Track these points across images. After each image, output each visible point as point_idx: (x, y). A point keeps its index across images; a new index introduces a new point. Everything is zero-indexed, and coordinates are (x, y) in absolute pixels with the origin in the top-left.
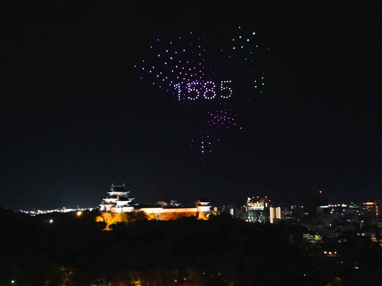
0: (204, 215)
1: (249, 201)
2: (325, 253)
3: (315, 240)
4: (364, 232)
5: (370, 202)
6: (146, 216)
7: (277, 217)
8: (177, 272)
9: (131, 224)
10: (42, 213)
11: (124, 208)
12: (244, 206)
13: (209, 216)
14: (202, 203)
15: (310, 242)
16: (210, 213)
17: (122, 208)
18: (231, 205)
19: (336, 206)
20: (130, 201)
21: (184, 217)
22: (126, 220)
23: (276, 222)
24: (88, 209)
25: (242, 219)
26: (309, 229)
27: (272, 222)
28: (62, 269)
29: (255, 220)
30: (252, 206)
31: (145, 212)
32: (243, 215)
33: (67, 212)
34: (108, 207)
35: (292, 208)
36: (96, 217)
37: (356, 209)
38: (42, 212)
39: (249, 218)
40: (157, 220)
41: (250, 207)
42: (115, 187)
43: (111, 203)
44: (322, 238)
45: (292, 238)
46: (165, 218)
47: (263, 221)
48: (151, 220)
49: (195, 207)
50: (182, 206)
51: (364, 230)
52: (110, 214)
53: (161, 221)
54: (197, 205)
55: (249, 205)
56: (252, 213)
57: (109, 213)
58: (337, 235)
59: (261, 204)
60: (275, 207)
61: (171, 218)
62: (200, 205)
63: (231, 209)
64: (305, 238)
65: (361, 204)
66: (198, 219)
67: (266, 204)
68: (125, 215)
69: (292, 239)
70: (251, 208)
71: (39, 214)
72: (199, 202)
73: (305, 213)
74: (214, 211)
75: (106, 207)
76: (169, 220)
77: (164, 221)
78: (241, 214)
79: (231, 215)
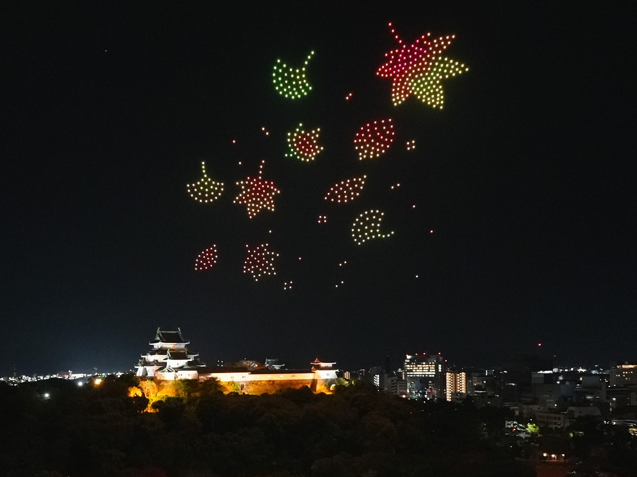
0: (325, 385)
1: (408, 361)
2: (545, 455)
3: (527, 433)
4: (616, 418)
5: (629, 364)
6: (221, 386)
7: (459, 391)
9: (191, 401)
10: (29, 381)
11: (180, 372)
12: (400, 370)
13: (335, 387)
14: (323, 365)
15: (517, 435)
16: (336, 381)
17: (176, 372)
18: (376, 368)
19: (566, 370)
20: (191, 360)
21: (289, 389)
22: (183, 395)
23: (457, 399)
24: (114, 373)
25: (395, 394)
26: (517, 413)
27: (449, 399)
29: (419, 395)
30: (414, 371)
31: (218, 380)
32: (396, 389)
33: (76, 378)
34: (151, 371)
35: (486, 375)
36: (130, 389)
37: (602, 376)
38: (30, 378)
39: (408, 391)
40: (240, 394)
41: (411, 371)
43: (156, 363)
44: (540, 428)
45: (484, 429)
46: (254, 391)
47: (434, 396)
48: (228, 394)
49: (310, 372)
50: (286, 369)
51: (617, 413)
52: (154, 384)
53: (248, 395)
54: (313, 368)
55: (409, 369)
56: (413, 383)
57: (152, 381)
58: (568, 424)
59: (430, 366)
60: (456, 371)
61: (267, 390)
62: (319, 368)
63: (376, 375)
64: (508, 428)
65: (614, 367)
66: (314, 392)
67: (440, 366)
68: (182, 385)
69: (485, 431)
70: (411, 373)
71: (24, 383)
72: (316, 362)
73: (510, 384)
74: (344, 378)
75: (147, 369)
76: (262, 394)
77: (253, 395)
78: (393, 384)
79: (374, 386)
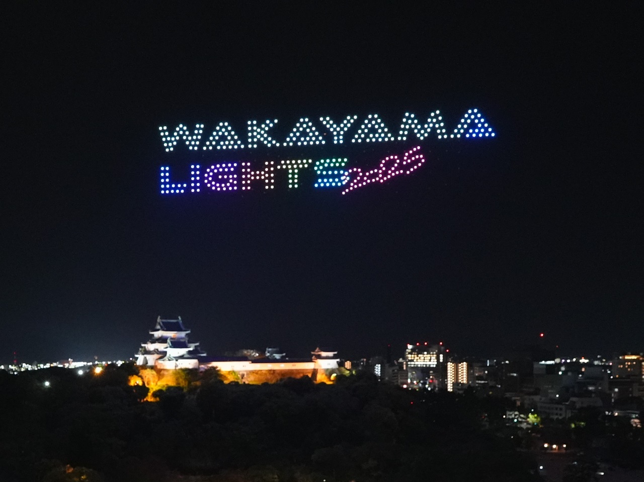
0: (326, 375)
1: (409, 351)
2: (546, 445)
3: (528, 423)
4: (618, 409)
5: (632, 354)
6: (221, 376)
7: (460, 381)
8: (276, 478)
9: (192, 390)
10: (29, 369)
11: (180, 361)
12: (401, 360)
13: (336, 376)
14: (324, 354)
15: (519, 426)
16: (337, 371)
17: (177, 360)
18: (377, 357)
19: (568, 361)
20: (191, 349)
21: (290, 378)
22: (183, 383)
23: (459, 390)
24: (114, 362)
25: (396, 384)
26: (518, 403)
27: (450, 389)
28: (68, 470)
29: (420, 385)
30: (415, 360)
31: (218, 369)
32: (397, 376)
33: (76, 367)
34: (151, 359)
35: (488, 365)
36: (130, 377)
37: (605, 367)
38: (30, 366)
39: (409, 381)
40: (240, 383)
41: (412, 361)
42: (163, 323)
43: (156, 351)
44: (542, 419)
45: (486, 419)
46: (255, 381)
47: (435, 387)
48: (229, 384)
49: (311, 361)
50: (287, 359)
51: (619, 405)
52: (154, 372)
53: (248, 384)
54: (313, 357)
55: (410, 358)
56: (414, 373)
57: (153, 370)
58: (569, 415)
59: (431, 356)
60: (457, 361)
61: (267, 379)
62: (319, 357)
63: (377, 365)
64: (509, 419)
65: (616, 358)
66: (315, 382)
67: (441, 356)
68: (183, 374)
69: (486, 421)
70: (412, 363)
71: (24, 371)
72: (317, 352)
73: (512, 374)
74: (345, 368)
75: (147, 358)
76: (262, 384)
77: (253, 385)
78: (394, 374)
79: (375, 376)
